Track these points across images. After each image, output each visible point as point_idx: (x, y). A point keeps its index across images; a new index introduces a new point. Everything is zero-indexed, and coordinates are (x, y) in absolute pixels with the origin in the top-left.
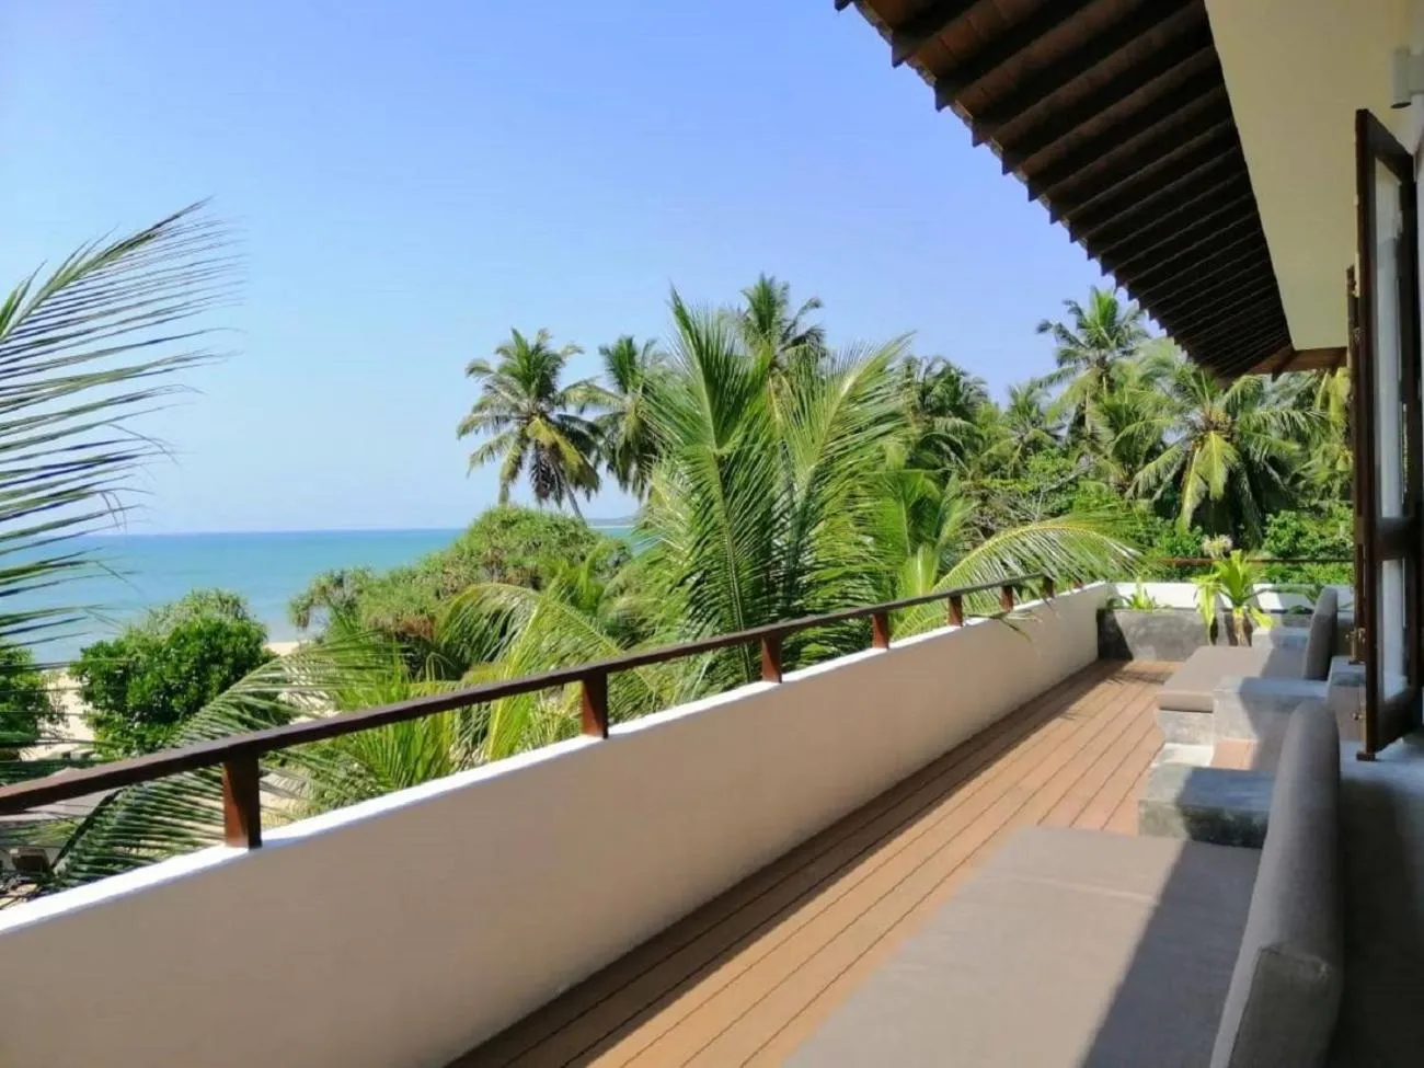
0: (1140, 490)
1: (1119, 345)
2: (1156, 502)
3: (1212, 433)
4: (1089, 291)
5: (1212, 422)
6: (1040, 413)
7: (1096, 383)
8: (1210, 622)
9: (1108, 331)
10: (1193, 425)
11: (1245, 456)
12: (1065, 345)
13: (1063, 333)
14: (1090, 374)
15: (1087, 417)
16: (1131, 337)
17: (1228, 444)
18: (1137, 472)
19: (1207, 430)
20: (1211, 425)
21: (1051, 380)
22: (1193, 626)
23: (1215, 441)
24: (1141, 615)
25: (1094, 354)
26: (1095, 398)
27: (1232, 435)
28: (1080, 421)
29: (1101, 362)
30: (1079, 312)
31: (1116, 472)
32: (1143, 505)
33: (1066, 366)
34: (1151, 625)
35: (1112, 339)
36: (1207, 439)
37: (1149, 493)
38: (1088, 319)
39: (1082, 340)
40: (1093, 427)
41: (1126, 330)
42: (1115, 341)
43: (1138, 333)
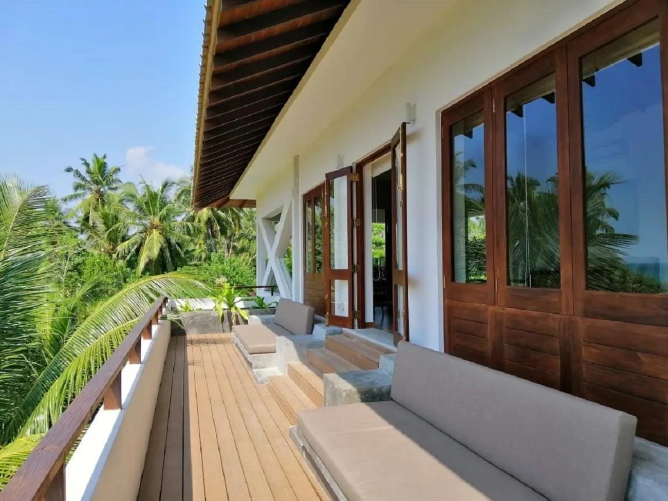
0: (120, 255)
1: (107, 184)
2: (127, 261)
3: (154, 230)
4: (93, 156)
5: (154, 225)
6: (61, 214)
7: (95, 202)
8: (221, 315)
9: (102, 177)
10: (145, 225)
11: (168, 241)
12: (79, 181)
13: (78, 174)
14: (92, 196)
15: (90, 217)
16: (113, 181)
17: (161, 235)
18: (117, 246)
19: (152, 228)
20: (154, 227)
21: (71, 198)
22: (214, 317)
23: (156, 233)
24: (190, 314)
25: (94, 187)
26: (96, 209)
27: (163, 231)
28: (87, 219)
29: (98, 191)
30: (87, 165)
31: (107, 246)
32: (121, 263)
33: (79, 191)
34: (195, 318)
35: (104, 181)
36: (153, 232)
37: (124, 258)
38: (92, 169)
39: (89, 179)
40: (93, 223)
41: (111, 178)
42: (105, 181)
43: (116, 179)
